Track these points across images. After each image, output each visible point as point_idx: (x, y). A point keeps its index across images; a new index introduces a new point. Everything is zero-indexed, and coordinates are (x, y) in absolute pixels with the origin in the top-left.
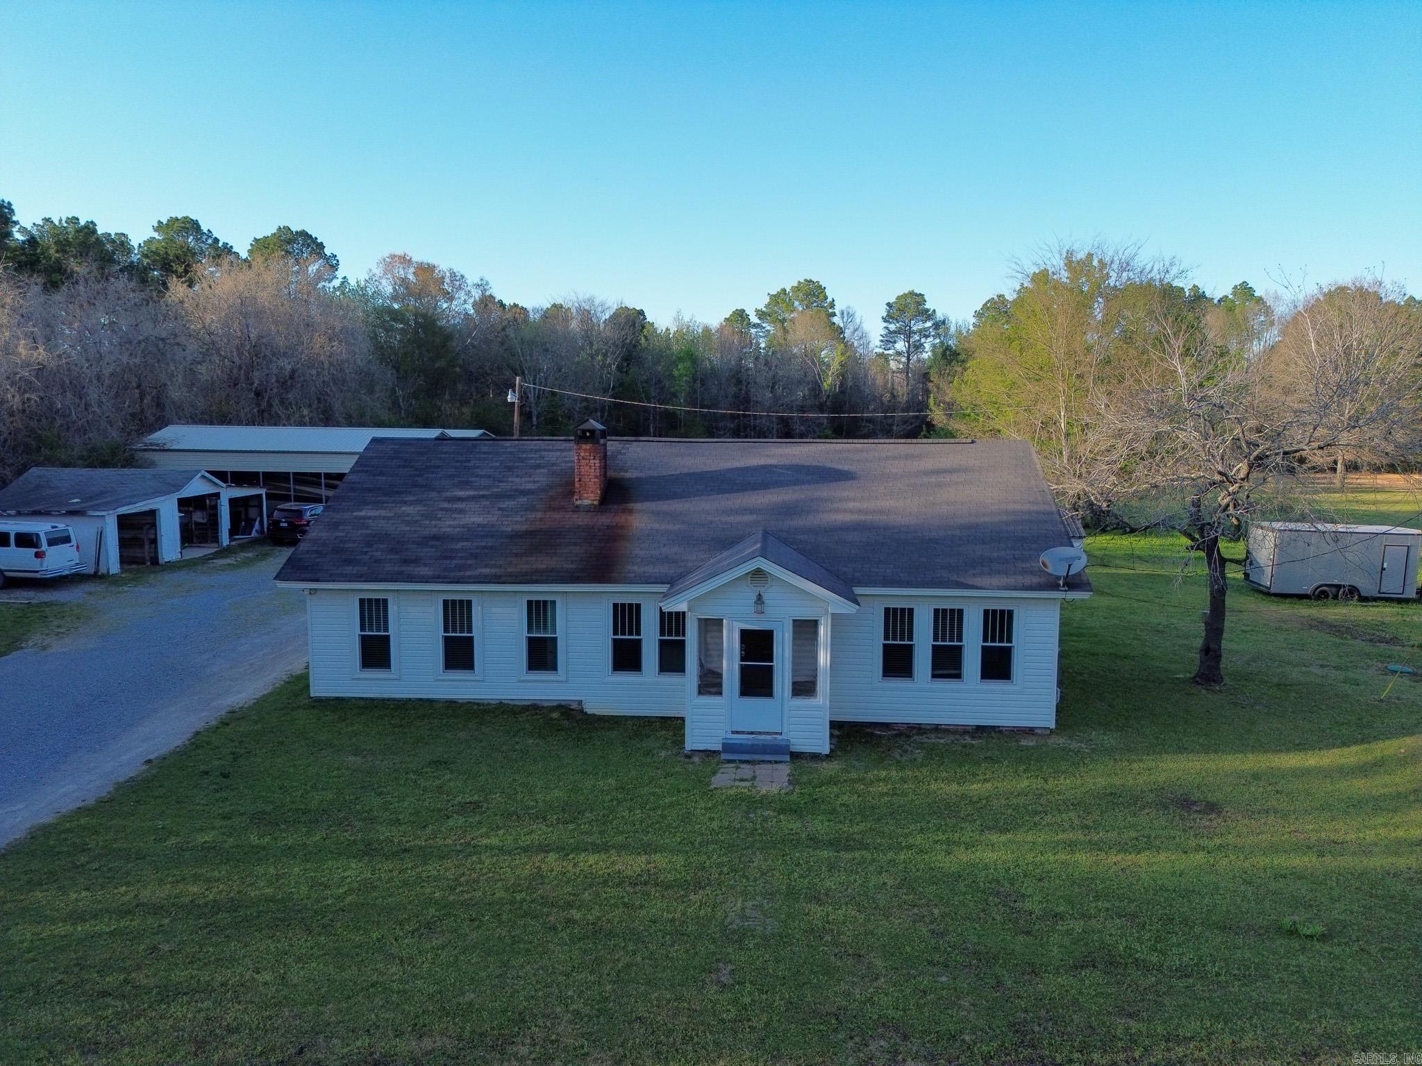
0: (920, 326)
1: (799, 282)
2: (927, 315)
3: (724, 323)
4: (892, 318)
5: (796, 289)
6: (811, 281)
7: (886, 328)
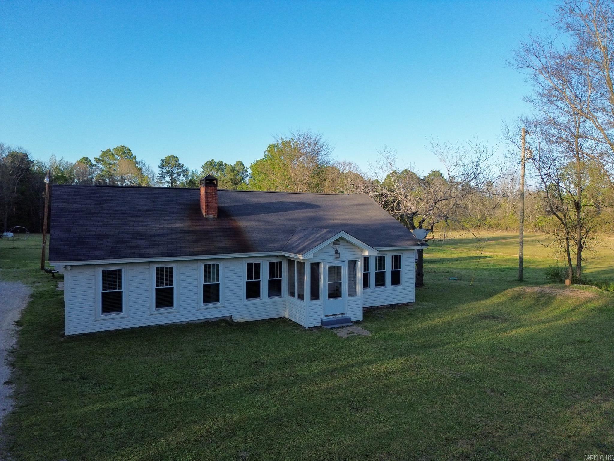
0: (177, 171)
1: (117, 147)
2: (180, 166)
3: (77, 164)
4: (163, 166)
5: (117, 149)
6: (124, 147)
7: (161, 171)
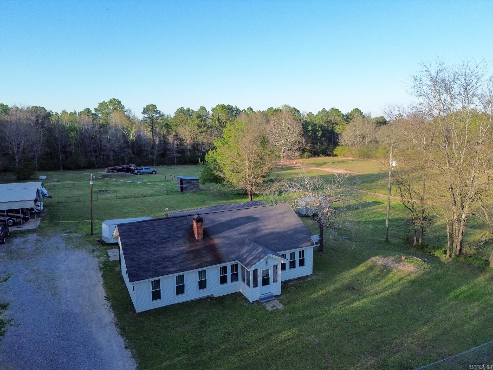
0: (156, 116)
1: (110, 99)
2: (158, 112)
4: (145, 113)
7: (144, 116)
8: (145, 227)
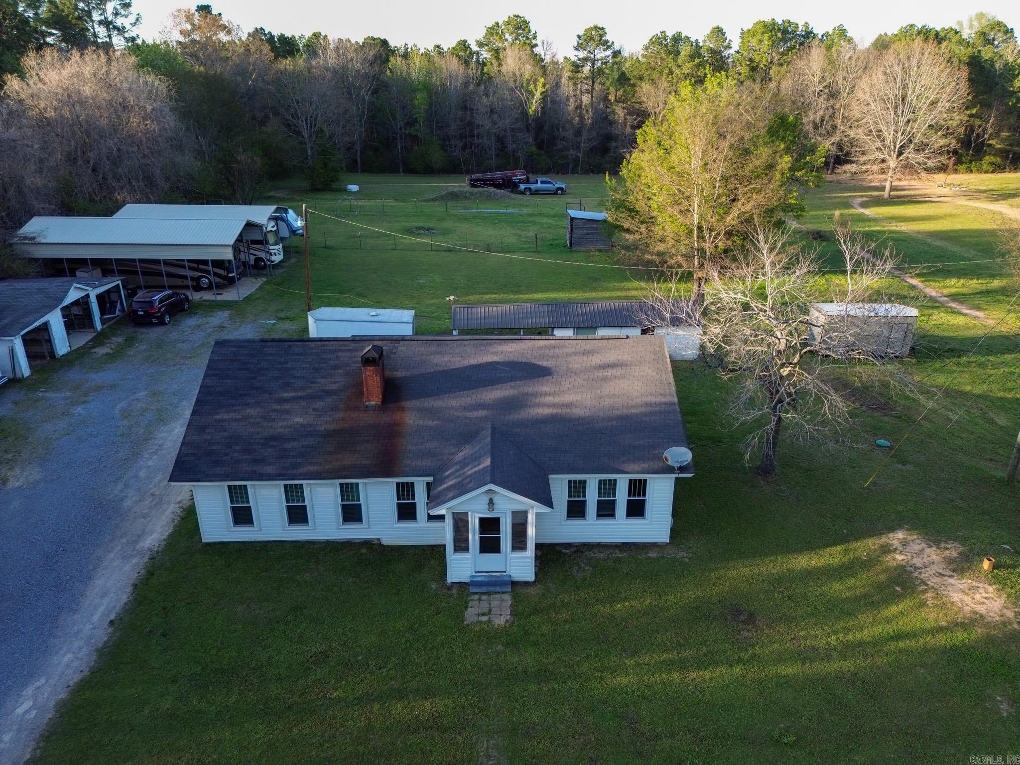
1: (509, 17)
2: (608, 45)
4: (580, 47)
5: (507, 23)
6: (518, 16)
7: (577, 55)
8: (270, 355)
